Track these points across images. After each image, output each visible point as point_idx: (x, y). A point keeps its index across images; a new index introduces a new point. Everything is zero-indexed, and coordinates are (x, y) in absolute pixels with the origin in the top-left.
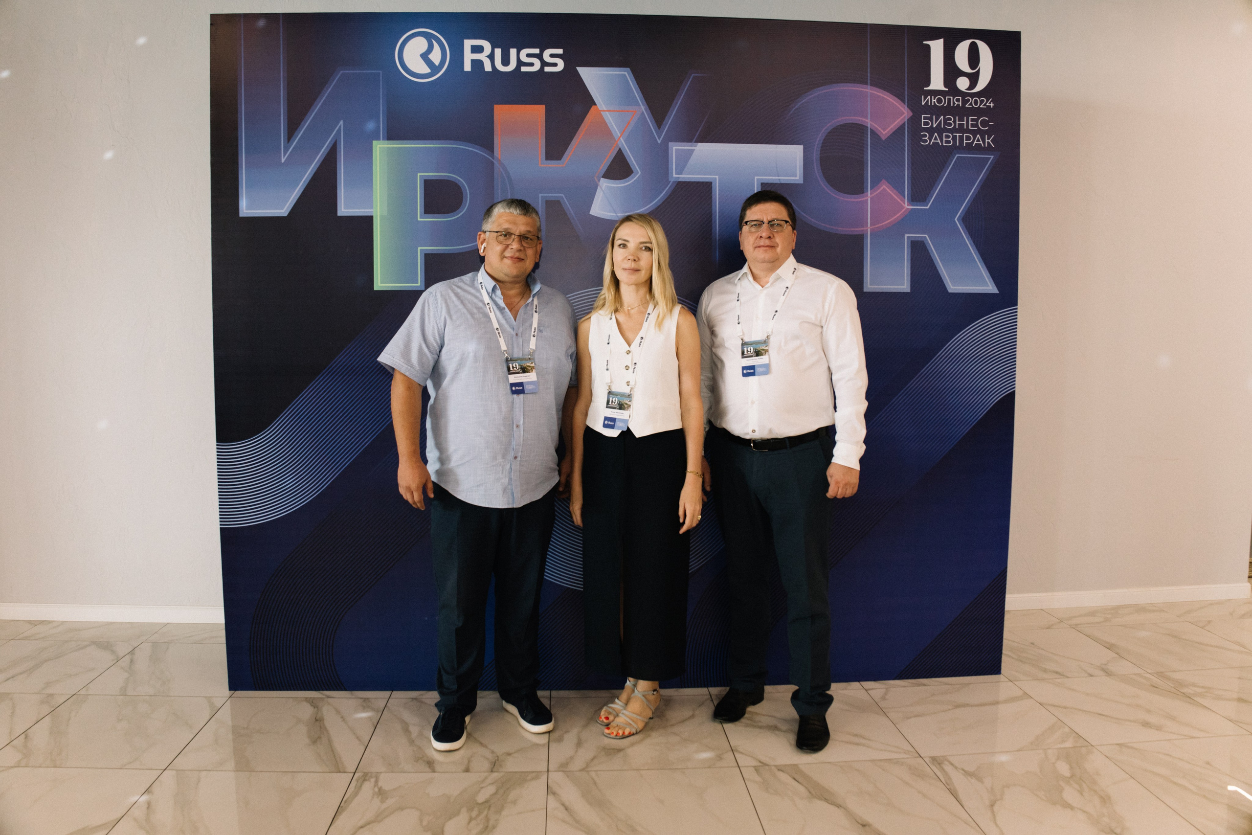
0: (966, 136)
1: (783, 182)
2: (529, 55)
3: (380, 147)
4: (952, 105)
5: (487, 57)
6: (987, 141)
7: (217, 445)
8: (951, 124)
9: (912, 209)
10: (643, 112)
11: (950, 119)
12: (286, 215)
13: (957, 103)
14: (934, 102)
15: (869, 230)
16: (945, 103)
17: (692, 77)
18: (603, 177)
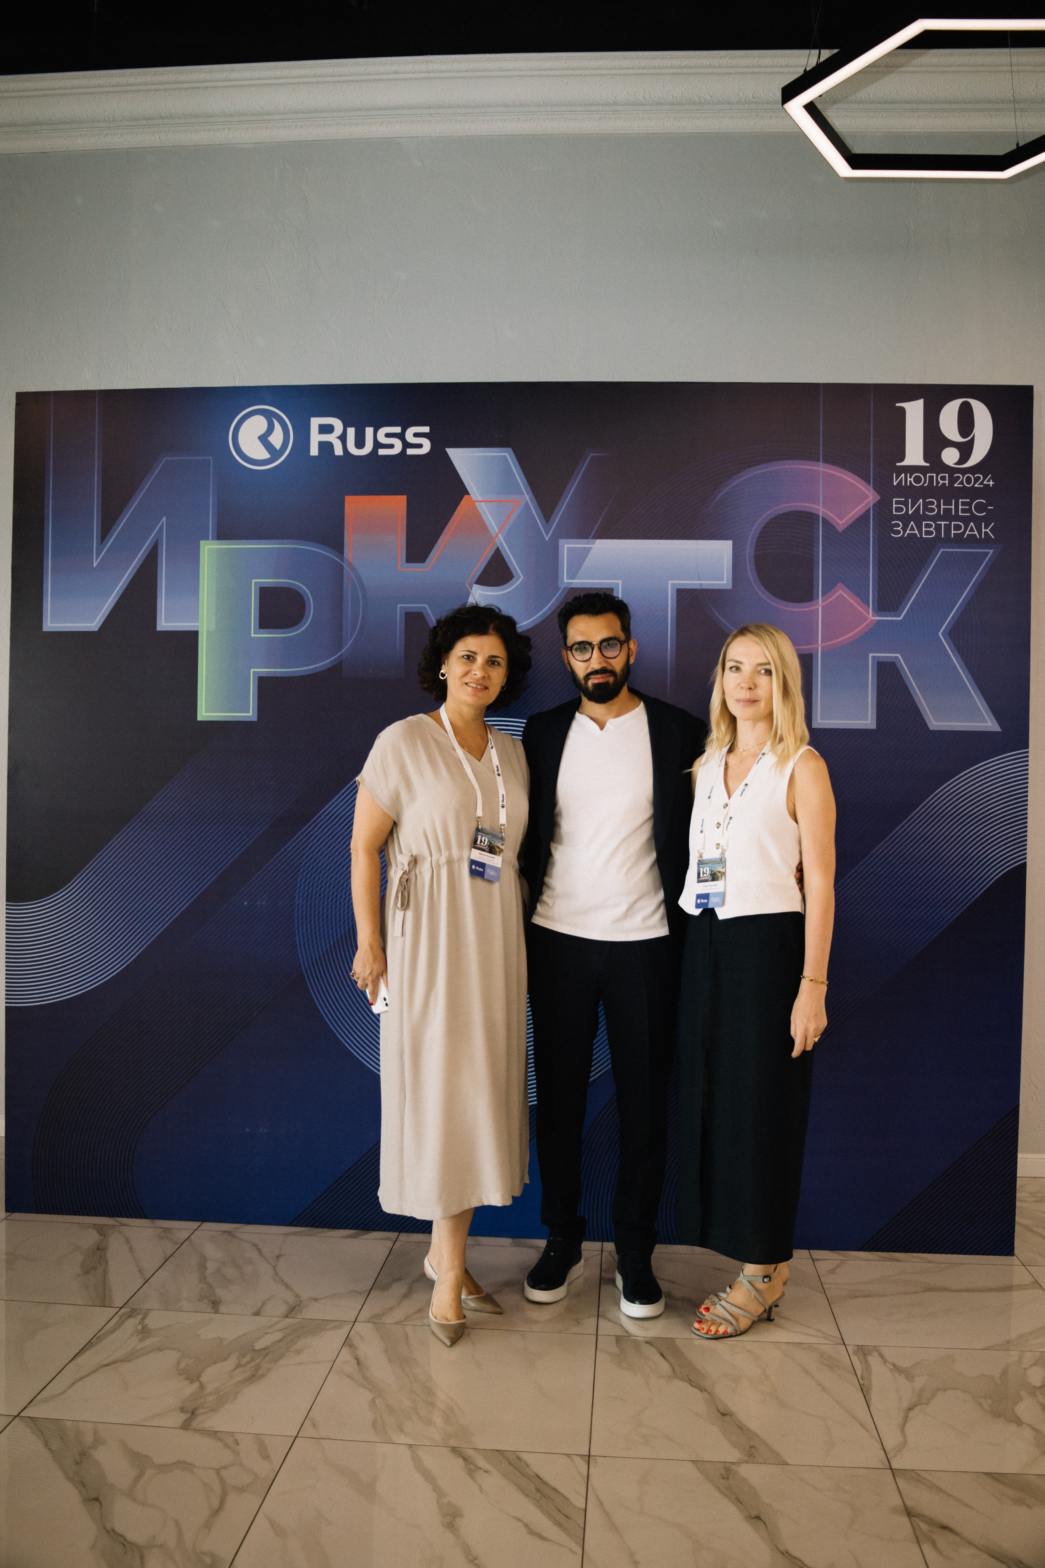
0: (954, 524)
1: (704, 587)
2: (388, 435)
3: (208, 548)
4: (935, 485)
5: (338, 438)
6: (983, 530)
7: (7, 905)
8: (933, 510)
9: (879, 620)
10: (527, 504)
11: (933, 503)
12: (96, 629)
13: (941, 482)
14: (910, 481)
15: (820, 647)
16: (924, 482)
17: (589, 458)
18: (477, 582)
